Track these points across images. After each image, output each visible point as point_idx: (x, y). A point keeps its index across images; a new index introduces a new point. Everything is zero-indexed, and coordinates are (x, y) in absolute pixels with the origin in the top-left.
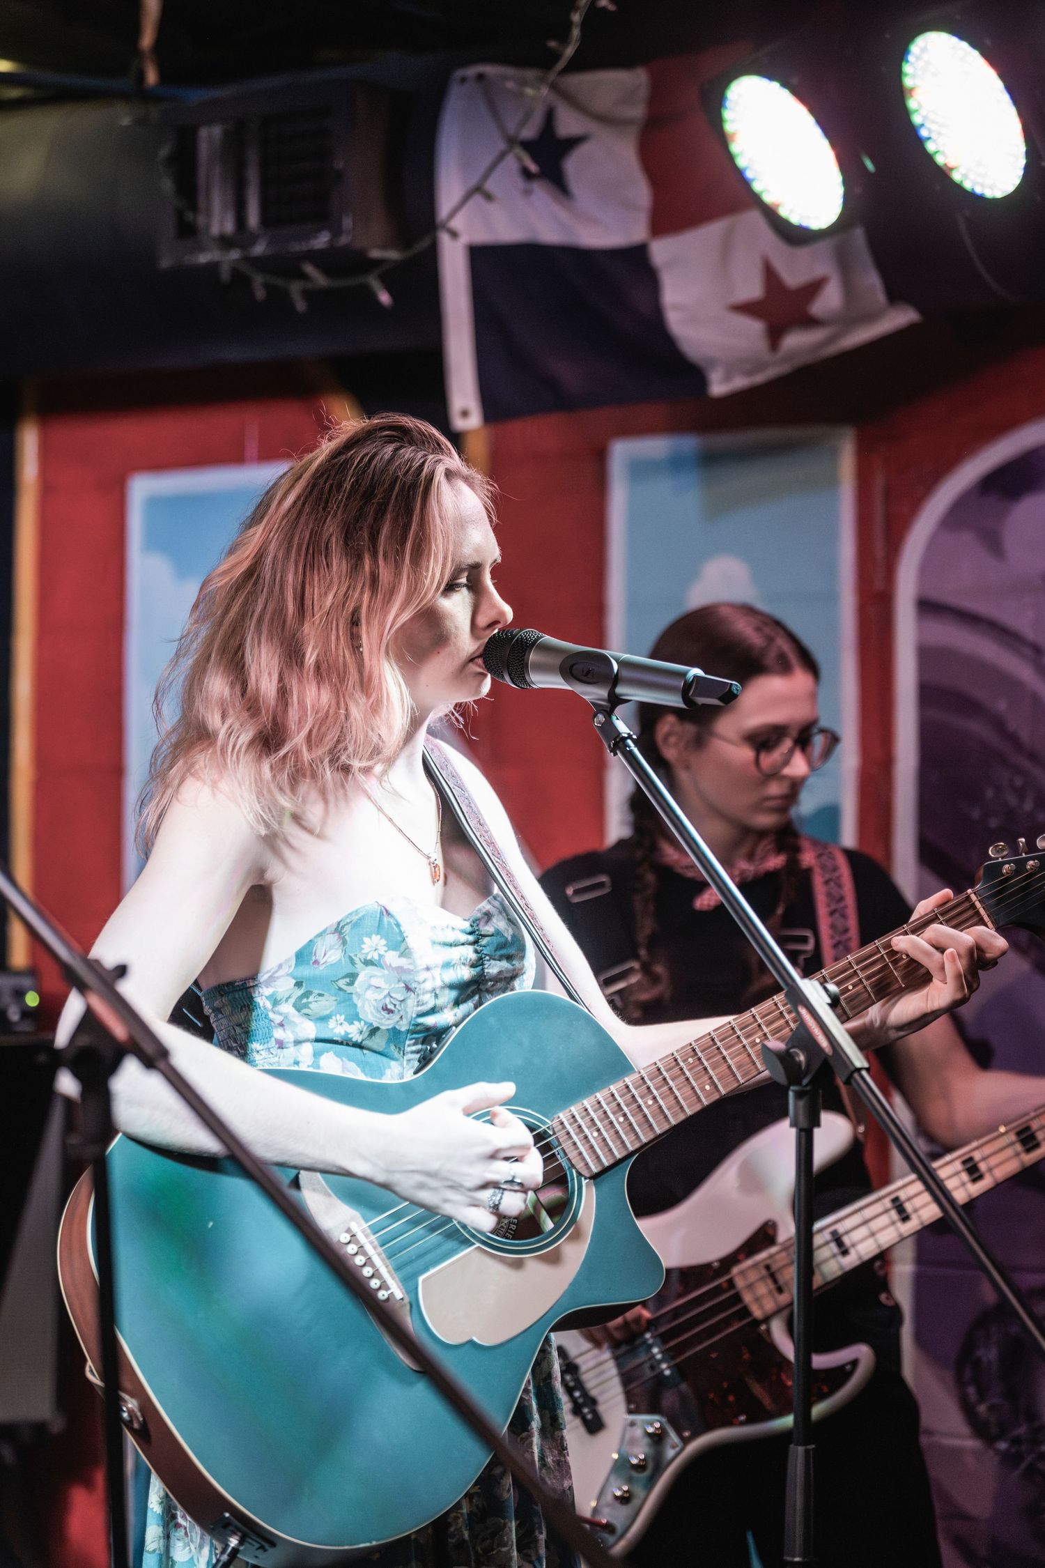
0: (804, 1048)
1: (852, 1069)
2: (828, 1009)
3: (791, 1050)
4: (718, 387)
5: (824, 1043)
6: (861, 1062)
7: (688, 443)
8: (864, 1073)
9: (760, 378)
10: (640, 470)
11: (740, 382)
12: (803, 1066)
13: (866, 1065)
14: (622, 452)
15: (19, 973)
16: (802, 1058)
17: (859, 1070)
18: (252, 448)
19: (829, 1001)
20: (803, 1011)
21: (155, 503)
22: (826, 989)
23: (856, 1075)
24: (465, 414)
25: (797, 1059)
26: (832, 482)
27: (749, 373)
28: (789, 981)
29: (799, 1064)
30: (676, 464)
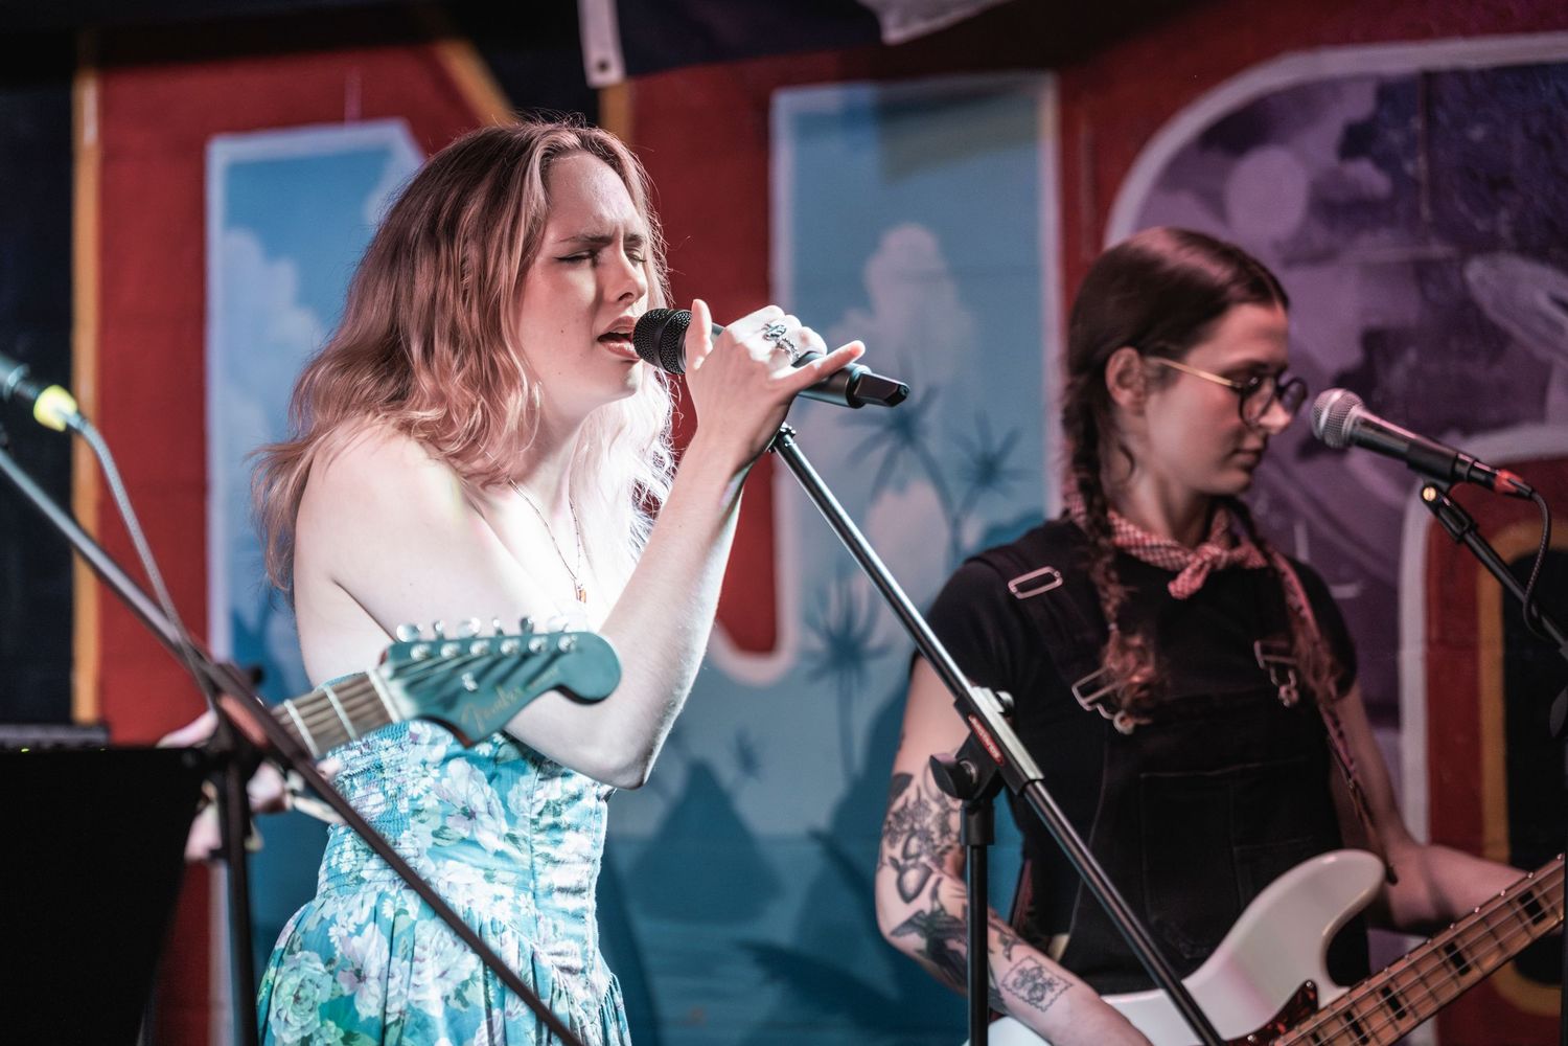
0: (975, 760)
1: (1026, 780)
2: (1000, 718)
3: (963, 762)
4: (894, 33)
5: (996, 754)
6: (1035, 773)
7: (864, 94)
8: (1038, 784)
9: (941, 22)
10: (809, 126)
11: (919, 27)
12: (975, 780)
13: (1040, 776)
14: (787, 105)
15: (86, 727)
16: (973, 770)
17: (1032, 782)
18: (353, 106)
19: (1001, 709)
20: (974, 721)
21: (238, 171)
22: (999, 698)
23: (1030, 787)
24: (603, 66)
25: (968, 771)
26: (1030, 136)
27: (928, 17)
28: (960, 691)
29: (971, 777)
30: (849, 118)
